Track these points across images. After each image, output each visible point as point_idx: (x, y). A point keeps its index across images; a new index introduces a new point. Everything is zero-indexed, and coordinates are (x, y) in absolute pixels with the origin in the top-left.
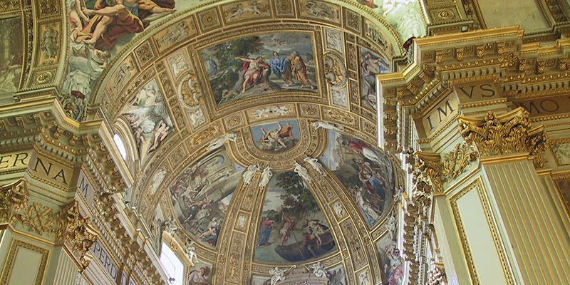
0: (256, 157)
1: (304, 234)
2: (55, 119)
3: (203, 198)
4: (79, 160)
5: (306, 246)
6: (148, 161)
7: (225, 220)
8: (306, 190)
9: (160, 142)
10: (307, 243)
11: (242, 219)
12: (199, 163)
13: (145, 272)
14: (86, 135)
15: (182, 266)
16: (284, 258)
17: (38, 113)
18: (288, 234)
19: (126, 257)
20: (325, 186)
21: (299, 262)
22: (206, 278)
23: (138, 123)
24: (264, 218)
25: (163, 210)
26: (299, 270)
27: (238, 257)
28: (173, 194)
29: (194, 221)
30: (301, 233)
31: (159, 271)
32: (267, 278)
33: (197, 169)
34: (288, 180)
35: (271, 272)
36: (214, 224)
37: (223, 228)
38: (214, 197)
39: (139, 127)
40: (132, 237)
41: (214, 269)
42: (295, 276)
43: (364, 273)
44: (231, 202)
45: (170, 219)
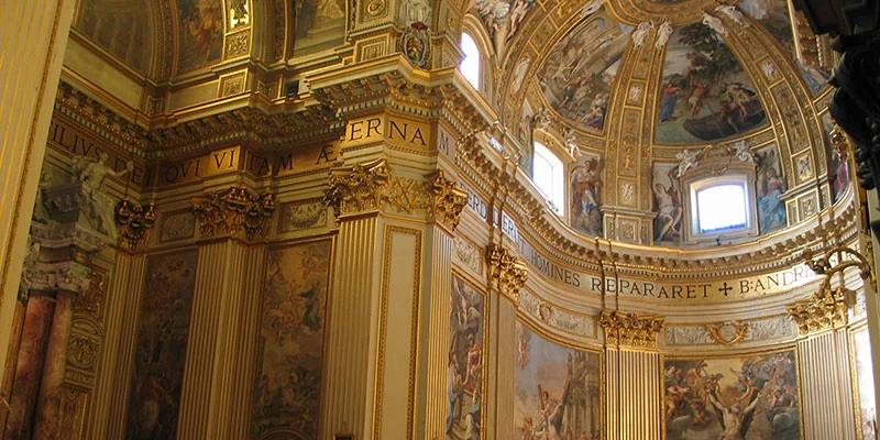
0: (648, 12)
1: (722, 103)
2: (403, 77)
3: (580, 73)
4: (435, 114)
5: (725, 119)
6: (507, 52)
7: (613, 95)
8: (722, 45)
9: (518, 25)
10: (727, 115)
11: (635, 91)
12: (572, 34)
13: (519, 201)
14: (439, 86)
15: (562, 165)
16: (696, 135)
17: (384, 74)
18: (700, 104)
19: (495, 190)
20: (748, 39)
21: (715, 141)
22: (593, 173)
23: (488, 9)
24: (666, 86)
25: (530, 103)
26: (717, 152)
27: (634, 140)
28: (541, 80)
29: (572, 104)
30: (718, 101)
31: (534, 196)
32: (673, 165)
33: (570, 41)
34: (695, 34)
35: (679, 156)
36: (598, 102)
37: (611, 105)
38: (595, 69)
39: (490, 13)
40: (499, 167)
41: (602, 160)
42: (711, 160)
43: (803, 158)
44: (619, 71)
45: (541, 109)
